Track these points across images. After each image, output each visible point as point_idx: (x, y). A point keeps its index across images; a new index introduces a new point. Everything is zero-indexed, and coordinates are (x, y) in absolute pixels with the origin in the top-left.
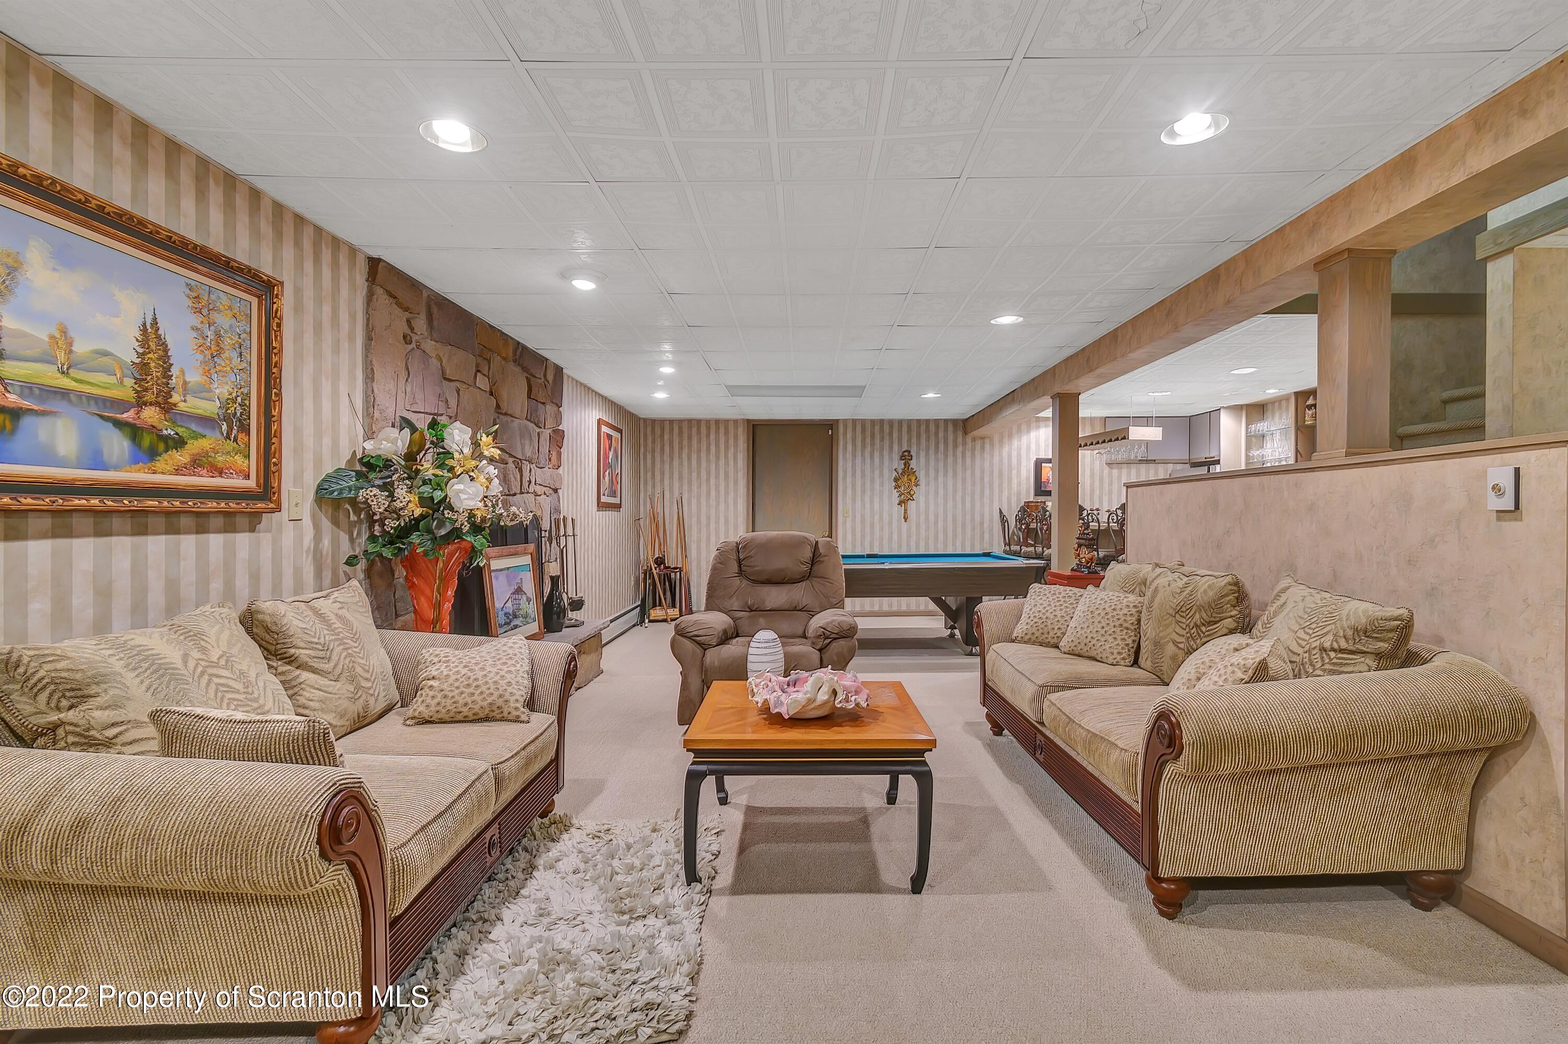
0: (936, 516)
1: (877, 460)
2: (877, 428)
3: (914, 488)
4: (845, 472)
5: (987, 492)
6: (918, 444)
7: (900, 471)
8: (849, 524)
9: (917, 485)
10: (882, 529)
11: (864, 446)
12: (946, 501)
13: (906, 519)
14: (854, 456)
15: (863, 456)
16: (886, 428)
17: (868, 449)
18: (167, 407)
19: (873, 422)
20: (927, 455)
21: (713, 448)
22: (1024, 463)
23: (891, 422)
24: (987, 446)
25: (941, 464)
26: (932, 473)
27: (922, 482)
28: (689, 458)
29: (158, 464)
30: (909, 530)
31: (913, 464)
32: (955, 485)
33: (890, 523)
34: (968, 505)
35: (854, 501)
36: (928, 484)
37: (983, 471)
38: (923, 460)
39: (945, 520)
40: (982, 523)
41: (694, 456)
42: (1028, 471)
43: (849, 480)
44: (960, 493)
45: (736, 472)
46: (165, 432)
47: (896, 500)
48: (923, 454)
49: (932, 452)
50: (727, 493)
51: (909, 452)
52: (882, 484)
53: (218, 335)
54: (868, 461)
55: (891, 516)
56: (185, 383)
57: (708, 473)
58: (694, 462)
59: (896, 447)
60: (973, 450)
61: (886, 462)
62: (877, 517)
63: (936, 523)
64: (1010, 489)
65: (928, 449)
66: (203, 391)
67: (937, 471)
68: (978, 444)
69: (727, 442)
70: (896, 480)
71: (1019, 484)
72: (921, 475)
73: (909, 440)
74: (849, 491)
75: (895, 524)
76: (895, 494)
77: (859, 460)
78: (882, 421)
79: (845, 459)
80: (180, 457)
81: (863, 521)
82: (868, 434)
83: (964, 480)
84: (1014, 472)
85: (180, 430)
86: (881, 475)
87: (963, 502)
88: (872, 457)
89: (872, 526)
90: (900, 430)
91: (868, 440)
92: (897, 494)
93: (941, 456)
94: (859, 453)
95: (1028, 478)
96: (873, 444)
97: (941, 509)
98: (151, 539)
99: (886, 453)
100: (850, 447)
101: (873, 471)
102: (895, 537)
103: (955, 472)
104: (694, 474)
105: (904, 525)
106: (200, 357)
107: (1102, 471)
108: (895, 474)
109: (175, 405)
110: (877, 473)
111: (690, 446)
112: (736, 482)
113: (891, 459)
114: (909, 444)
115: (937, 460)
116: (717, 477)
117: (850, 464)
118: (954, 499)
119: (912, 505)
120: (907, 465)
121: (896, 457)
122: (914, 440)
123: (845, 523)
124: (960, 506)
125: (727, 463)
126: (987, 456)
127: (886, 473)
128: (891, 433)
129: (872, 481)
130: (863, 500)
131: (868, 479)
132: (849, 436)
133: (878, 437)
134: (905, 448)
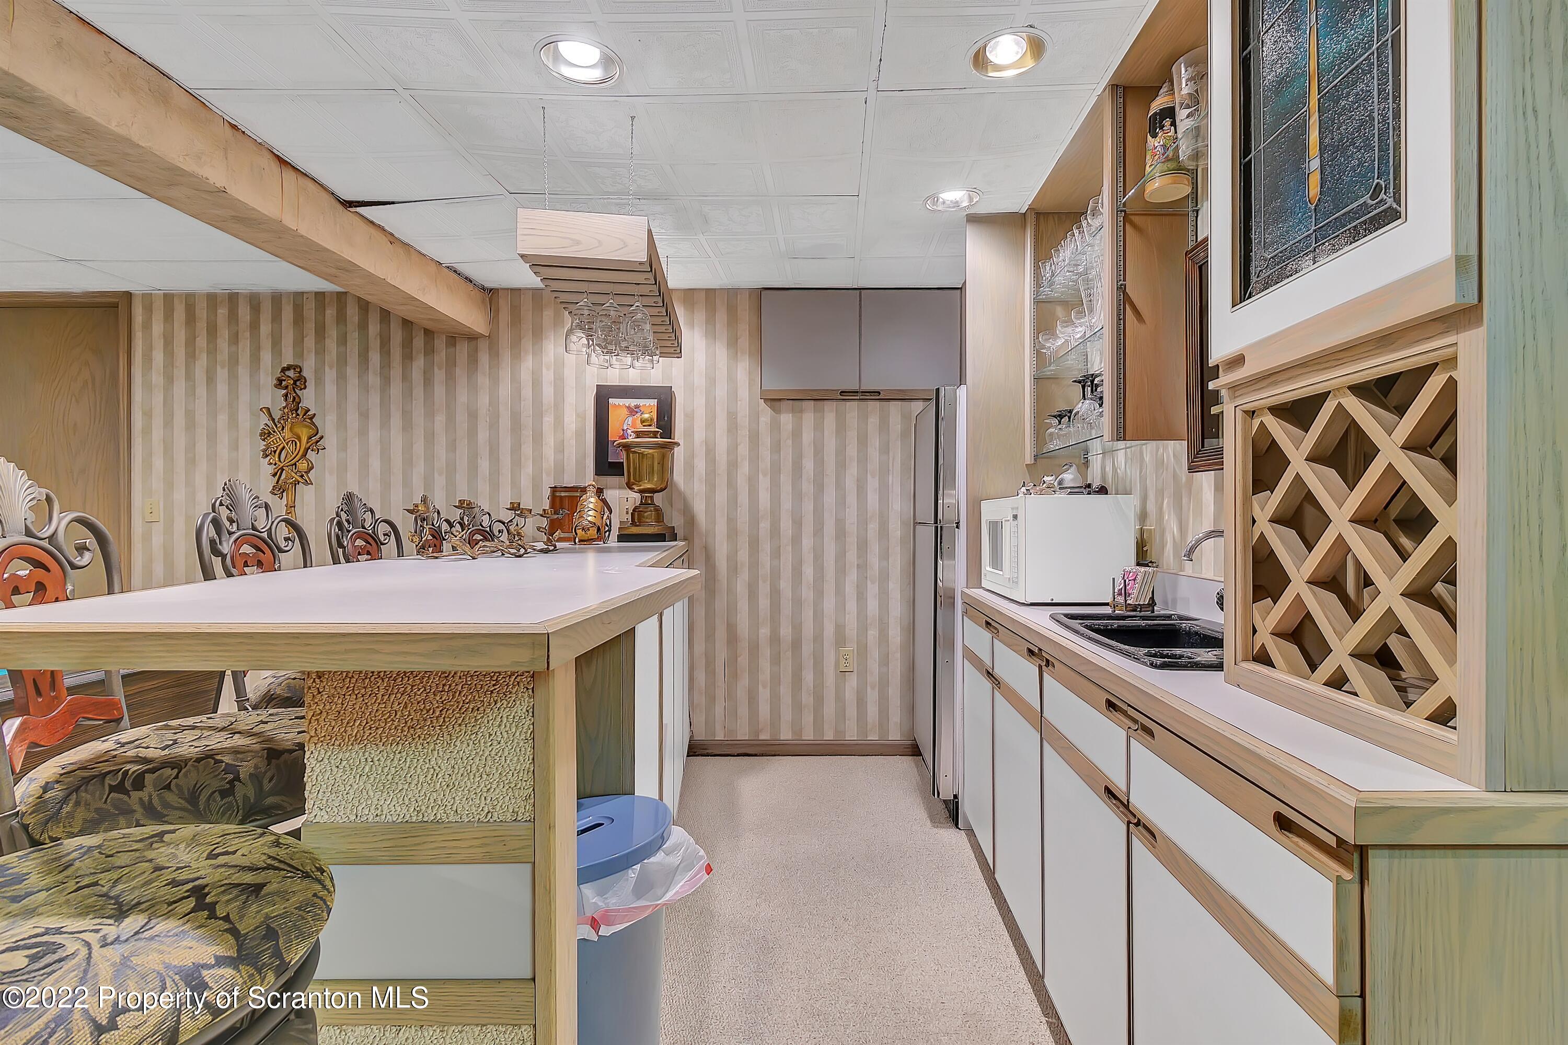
1: (222, 389)
2: (222, 312)
3: (311, 456)
4: (148, 414)
5: (484, 465)
6: (320, 351)
7: (277, 415)
8: (155, 541)
9: (317, 449)
11: (191, 356)
14: (169, 379)
15: (189, 376)
16: (244, 313)
17: (202, 361)
19: (212, 299)
20: (341, 378)
22: (571, 398)
23: (254, 299)
24: (484, 358)
25: (375, 399)
26: (353, 418)
27: (330, 441)
31: (308, 398)
32: (408, 449)
35: (169, 485)
36: (343, 446)
37: (473, 416)
38: (330, 389)
42: (581, 417)
43: (157, 434)
47: (269, 484)
48: (330, 375)
49: (352, 371)
51: (298, 369)
52: (235, 446)
54: (202, 390)
59: (266, 357)
60: (451, 364)
61: (244, 392)
64: (538, 459)
65: (342, 361)
67: (364, 415)
68: (462, 349)
70: (266, 435)
71: (560, 448)
72: (328, 425)
73: (299, 342)
74: (158, 463)
76: (265, 468)
77: (179, 388)
78: (233, 298)
79: (148, 387)
82: (201, 326)
83: (430, 438)
84: (548, 420)
86: (232, 422)
88: (211, 379)
90: (276, 317)
91: (201, 340)
93: (374, 379)
94: (180, 372)
95: (580, 433)
96: (212, 351)
99: (243, 372)
100: (158, 356)
101: (213, 414)
103: (407, 415)
107: (755, 416)
108: (265, 421)
113: (256, 387)
114: (299, 354)
115: (365, 388)
117: (158, 399)
119: (304, 494)
120: (294, 404)
121: (267, 379)
122: (310, 342)
123: (147, 537)
126: (483, 380)
127: (244, 418)
128: (255, 326)
129: (212, 438)
130: (190, 483)
131: (201, 434)
132: (158, 328)
133: (224, 334)
134: (288, 360)
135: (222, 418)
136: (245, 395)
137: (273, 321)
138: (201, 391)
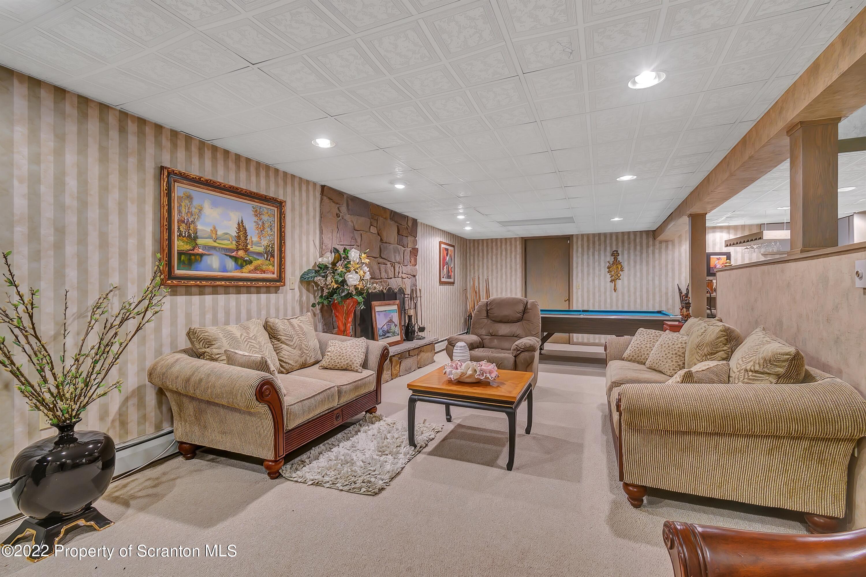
0: (635, 289)
1: (597, 257)
2: (597, 238)
3: (621, 272)
4: (577, 263)
5: (670, 274)
6: (623, 246)
7: (611, 263)
8: (580, 293)
9: (622, 270)
10: (600, 296)
11: (588, 249)
12: (641, 279)
13: (615, 290)
14: (583, 255)
15: (588, 254)
16: (602, 238)
17: (591, 250)
18: (246, 250)
19: (594, 235)
20: (629, 253)
21: (504, 253)
23: (605, 235)
24: (670, 247)
25: (638, 258)
26: (632, 263)
27: (626, 269)
28: (492, 259)
29: (243, 270)
30: (617, 297)
31: (620, 258)
32: (648, 270)
33: (605, 293)
34: (657, 282)
35: (583, 280)
36: (629, 270)
37: (667, 262)
38: (626, 256)
39: (641, 291)
40: (667, 294)
41: (494, 257)
43: (580, 268)
44: (651, 275)
45: (516, 265)
46: (246, 259)
47: (609, 279)
48: (626, 252)
49: (632, 251)
50: (511, 276)
51: (617, 251)
52: (600, 270)
53: (263, 223)
54: (591, 257)
55: (605, 289)
56: (252, 241)
57: (502, 266)
58: (494, 260)
59: (608, 248)
60: (660, 249)
61: (602, 258)
62: (597, 289)
63: (635, 293)
66: (258, 244)
67: (635, 262)
68: (664, 245)
69: (511, 249)
70: (609, 268)
72: (625, 265)
73: (617, 244)
74: (580, 275)
75: (608, 293)
76: (608, 276)
77: (585, 257)
78: (599, 234)
79: (577, 257)
80: (251, 267)
81: (588, 291)
82: (591, 242)
83: (654, 267)
85: (250, 258)
86: (599, 265)
87: (653, 280)
88: (594, 255)
89: (594, 294)
91: (591, 245)
92: (610, 276)
93: (638, 253)
94: (585, 253)
96: (594, 248)
97: (638, 285)
98: (242, 295)
99: (602, 252)
100: (580, 250)
101: (594, 263)
102: (609, 300)
103: (647, 262)
104: (494, 267)
105: (614, 294)
106: (257, 232)
108: (608, 264)
109: (249, 249)
110: (597, 264)
111: (492, 252)
112: (516, 270)
113: (605, 256)
114: (617, 247)
115: (635, 255)
116: (506, 267)
117: (580, 259)
118: (647, 279)
119: (619, 282)
120: (616, 259)
121: (608, 254)
122: (620, 244)
123: (577, 293)
124: (651, 282)
125: (511, 260)
126: (670, 252)
127: (602, 264)
128: (605, 241)
129: (594, 268)
130: (588, 279)
131: (591, 267)
132: (580, 243)
133: (597, 243)
134: (614, 249)
137: (610, 239)
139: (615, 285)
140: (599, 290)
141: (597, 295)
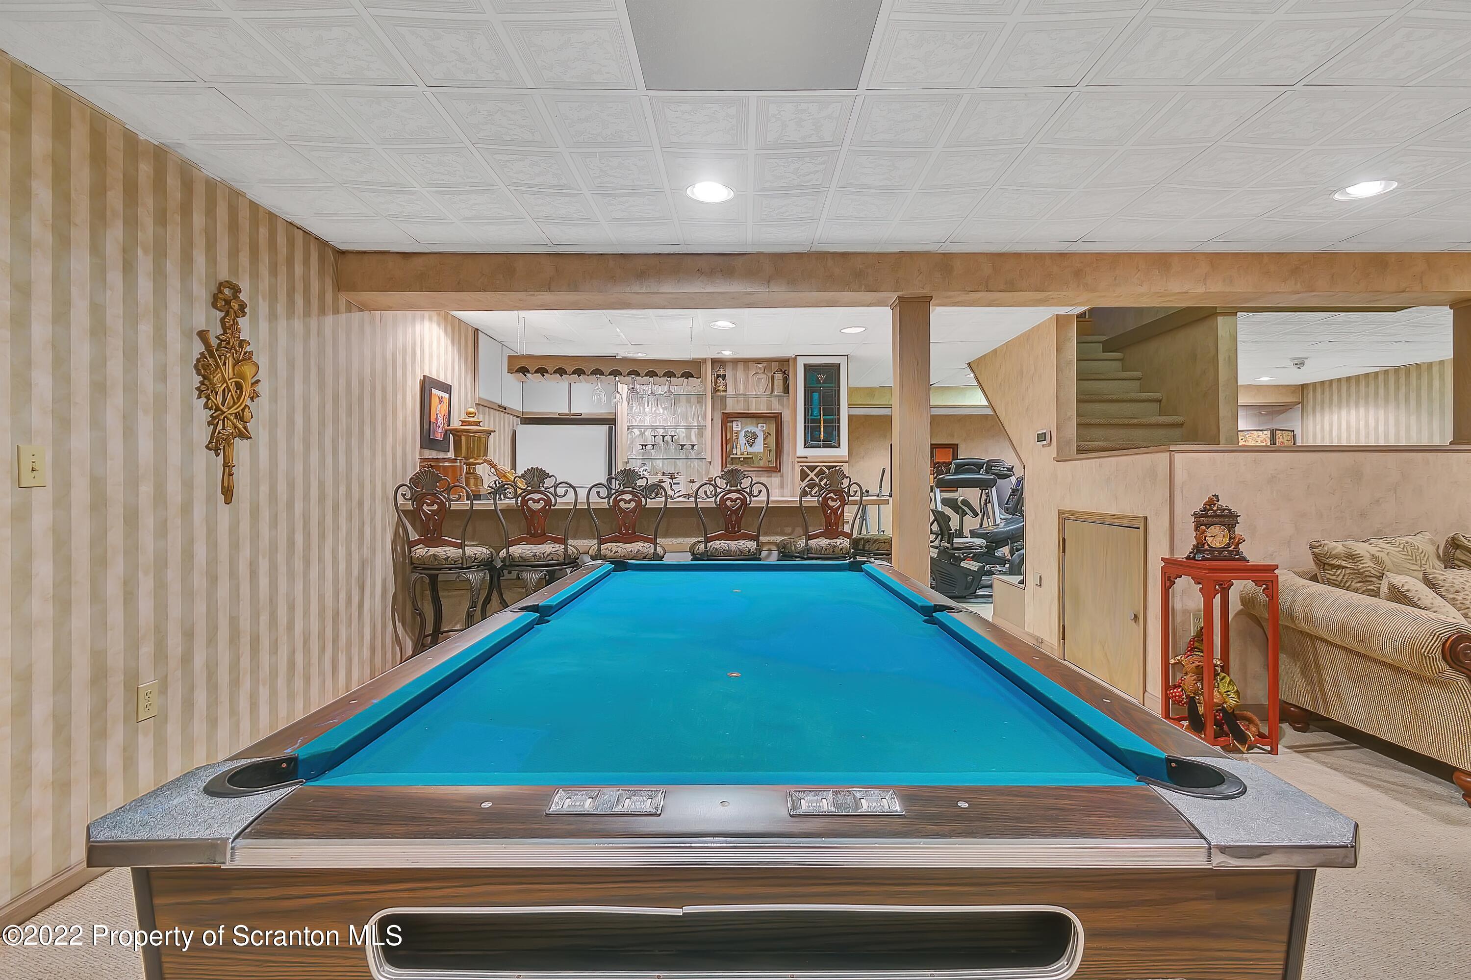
0: (291, 486)
1: (145, 285)
2: (145, 169)
3: (248, 402)
6: (255, 275)
7: (214, 342)
9: (253, 395)
10: (162, 531)
11: (99, 216)
13: (228, 493)
14: (63, 240)
15: (96, 248)
16: (173, 185)
17: (115, 234)
19: (130, 141)
20: (272, 315)
23: (187, 173)
24: (367, 331)
25: (298, 348)
26: (282, 365)
27: (263, 388)
30: (234, 529)
31: (243, 328)
33: (186, 509)
34: (343, 460)
35: (61, 422)
36: (275, 397)
39: (306, 497)
43: (41, 330)
44: (331, 430)
47: (202, 434)
48: (263, 307)
49: (281, 310)
51: (236, 290)
55: (188, 485)
59: (199, 259)
61: (172, 299)
62: (146, 489)
65: (273, 295)
67: (291, 364)
70: (201, 367)
72: (263, 367)
73: (234, 253)
74: (43, 381)
75: (199, 511)
76: (201, 412)
77: (79, 263)
78: (158, 155)
82: (116, 176)
86: (159, 341)
87: (335, 451)
88: (129, 268)
89: (131, 519)
90: (210, 211)
91: (115, 199)
92: (206, 415)
93: (298, 326)
95: (414, 412)
96: (131, 222)
97: (299, 468)
99: (172, 270)
102: (201, 552)
105: (224, 512)
108: (198, 348)
110: (142, 329)
113: (187, 296)
114: (234, 269)
119: (242, 452)
121: (201, 293)
122: (244, 258)
123: (22, 514)
124: (329, 461)
126: (367, 351)
127: (174, 337)
128: (186, 210)
129: (131, 355)
130: (97, 423)
131: (115, 345)
132: (41, 141)
134: (224, 275)
135: (145, 329)
136: (174, 304)
138: (115, 277)
139: (228, 466)
140: (160, 498)
141: (148, 522)
